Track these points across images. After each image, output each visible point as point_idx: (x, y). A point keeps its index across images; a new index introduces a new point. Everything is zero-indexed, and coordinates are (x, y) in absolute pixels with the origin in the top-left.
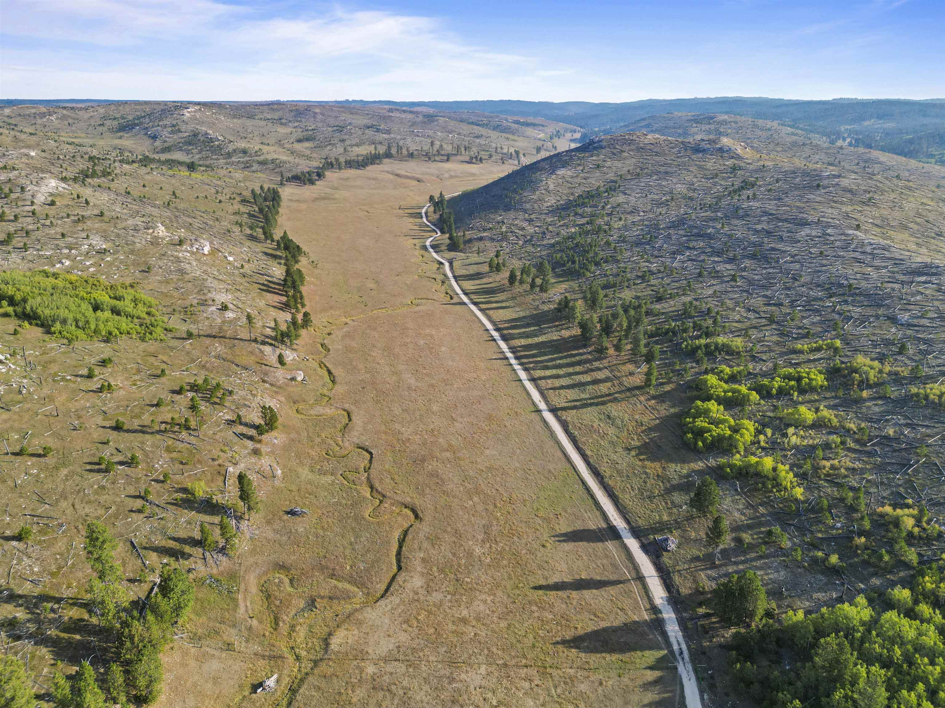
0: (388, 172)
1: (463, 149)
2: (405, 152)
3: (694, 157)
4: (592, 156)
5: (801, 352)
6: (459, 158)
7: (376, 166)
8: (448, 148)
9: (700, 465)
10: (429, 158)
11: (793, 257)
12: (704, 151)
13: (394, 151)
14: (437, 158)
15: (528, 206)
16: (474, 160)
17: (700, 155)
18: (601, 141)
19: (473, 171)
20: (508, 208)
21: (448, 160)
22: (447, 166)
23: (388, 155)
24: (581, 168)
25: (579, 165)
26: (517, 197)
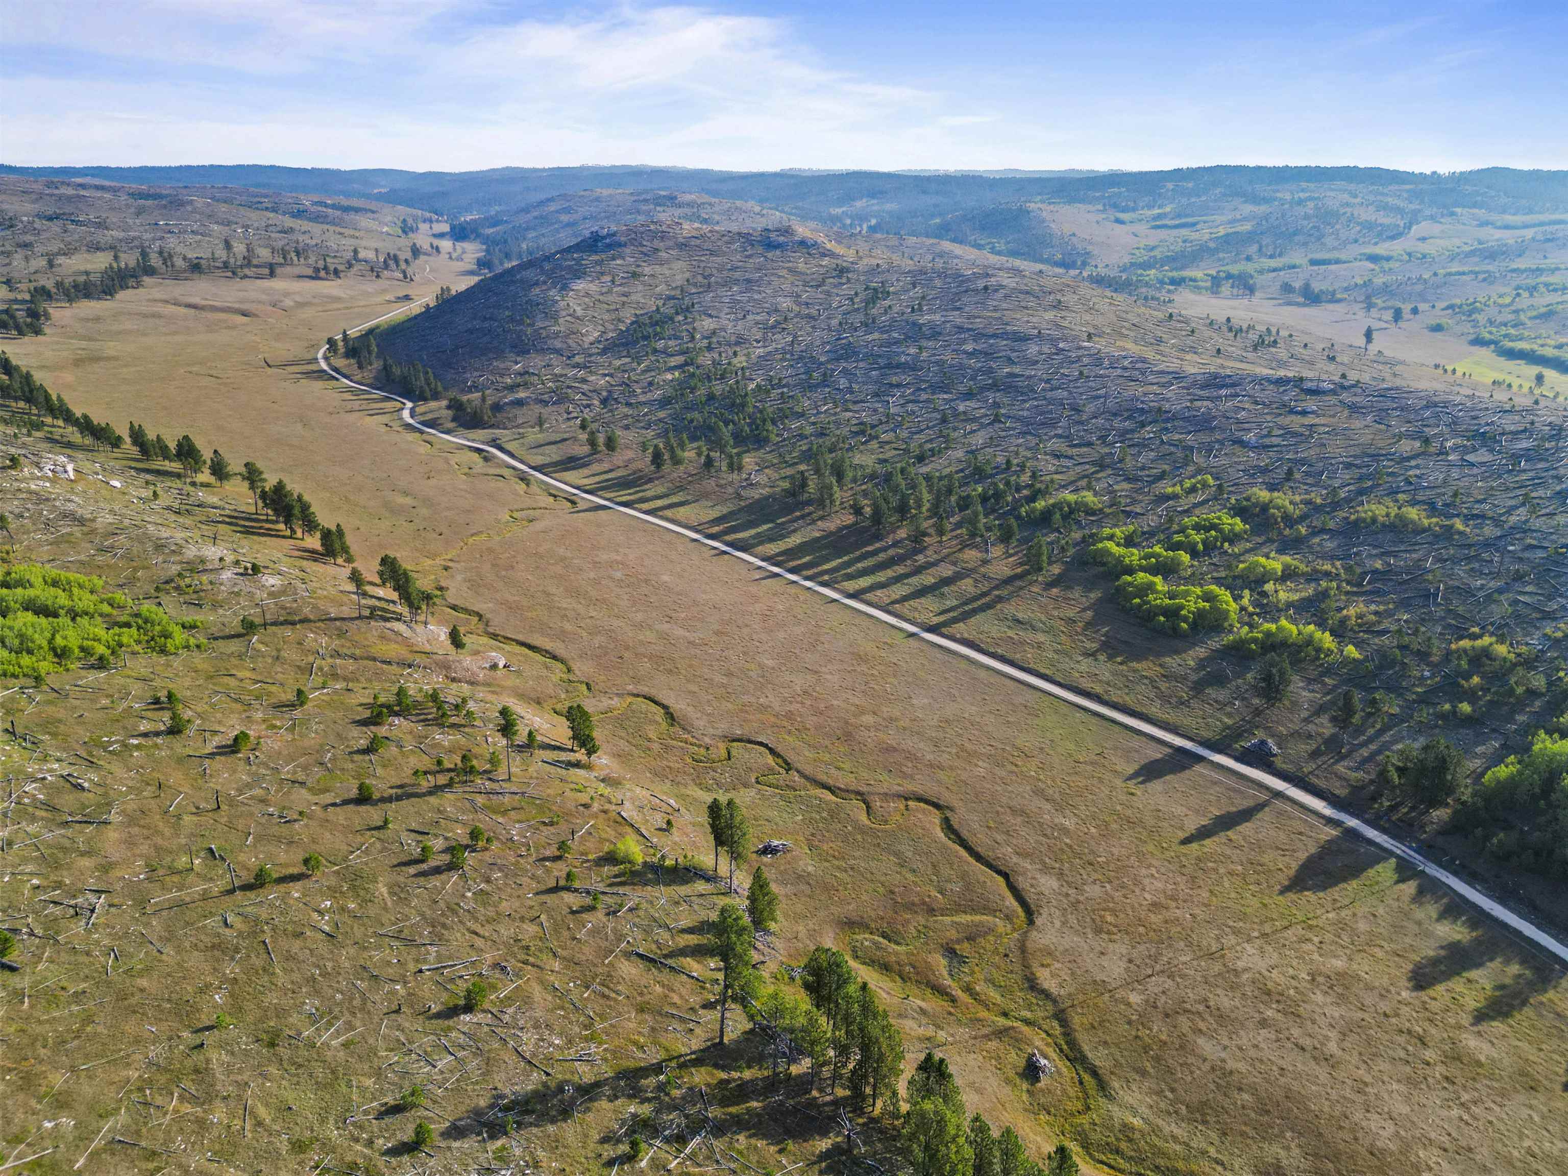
0: (167, 302)
1: (293, 255)
2: (179, 263)
3: (770, 255)
4: (614, 259)
5: (1175, 497)
6: (288, 270)
7: (130, 292)
8: (264, 254)
9: (1201, 652)
10: (234, 273)
11: (1048, 381)
12: (778, 246)
13: (155, 261)
14: (247, 271)
15: (558, 344)
16: (322, 274)
17: (778, 252)
18: (614, 234)
19: (336, 292)
20: (522, 349)
21: (272, 274)
22: (277, 284)
23: (150, 271)
24: (608, 278)
25: (602, 274)
26: (529, 331)
